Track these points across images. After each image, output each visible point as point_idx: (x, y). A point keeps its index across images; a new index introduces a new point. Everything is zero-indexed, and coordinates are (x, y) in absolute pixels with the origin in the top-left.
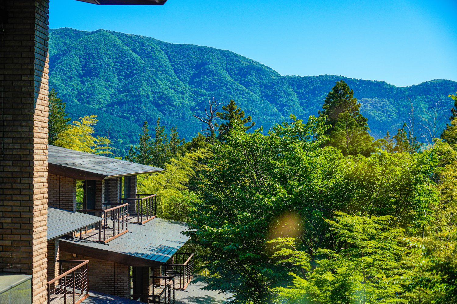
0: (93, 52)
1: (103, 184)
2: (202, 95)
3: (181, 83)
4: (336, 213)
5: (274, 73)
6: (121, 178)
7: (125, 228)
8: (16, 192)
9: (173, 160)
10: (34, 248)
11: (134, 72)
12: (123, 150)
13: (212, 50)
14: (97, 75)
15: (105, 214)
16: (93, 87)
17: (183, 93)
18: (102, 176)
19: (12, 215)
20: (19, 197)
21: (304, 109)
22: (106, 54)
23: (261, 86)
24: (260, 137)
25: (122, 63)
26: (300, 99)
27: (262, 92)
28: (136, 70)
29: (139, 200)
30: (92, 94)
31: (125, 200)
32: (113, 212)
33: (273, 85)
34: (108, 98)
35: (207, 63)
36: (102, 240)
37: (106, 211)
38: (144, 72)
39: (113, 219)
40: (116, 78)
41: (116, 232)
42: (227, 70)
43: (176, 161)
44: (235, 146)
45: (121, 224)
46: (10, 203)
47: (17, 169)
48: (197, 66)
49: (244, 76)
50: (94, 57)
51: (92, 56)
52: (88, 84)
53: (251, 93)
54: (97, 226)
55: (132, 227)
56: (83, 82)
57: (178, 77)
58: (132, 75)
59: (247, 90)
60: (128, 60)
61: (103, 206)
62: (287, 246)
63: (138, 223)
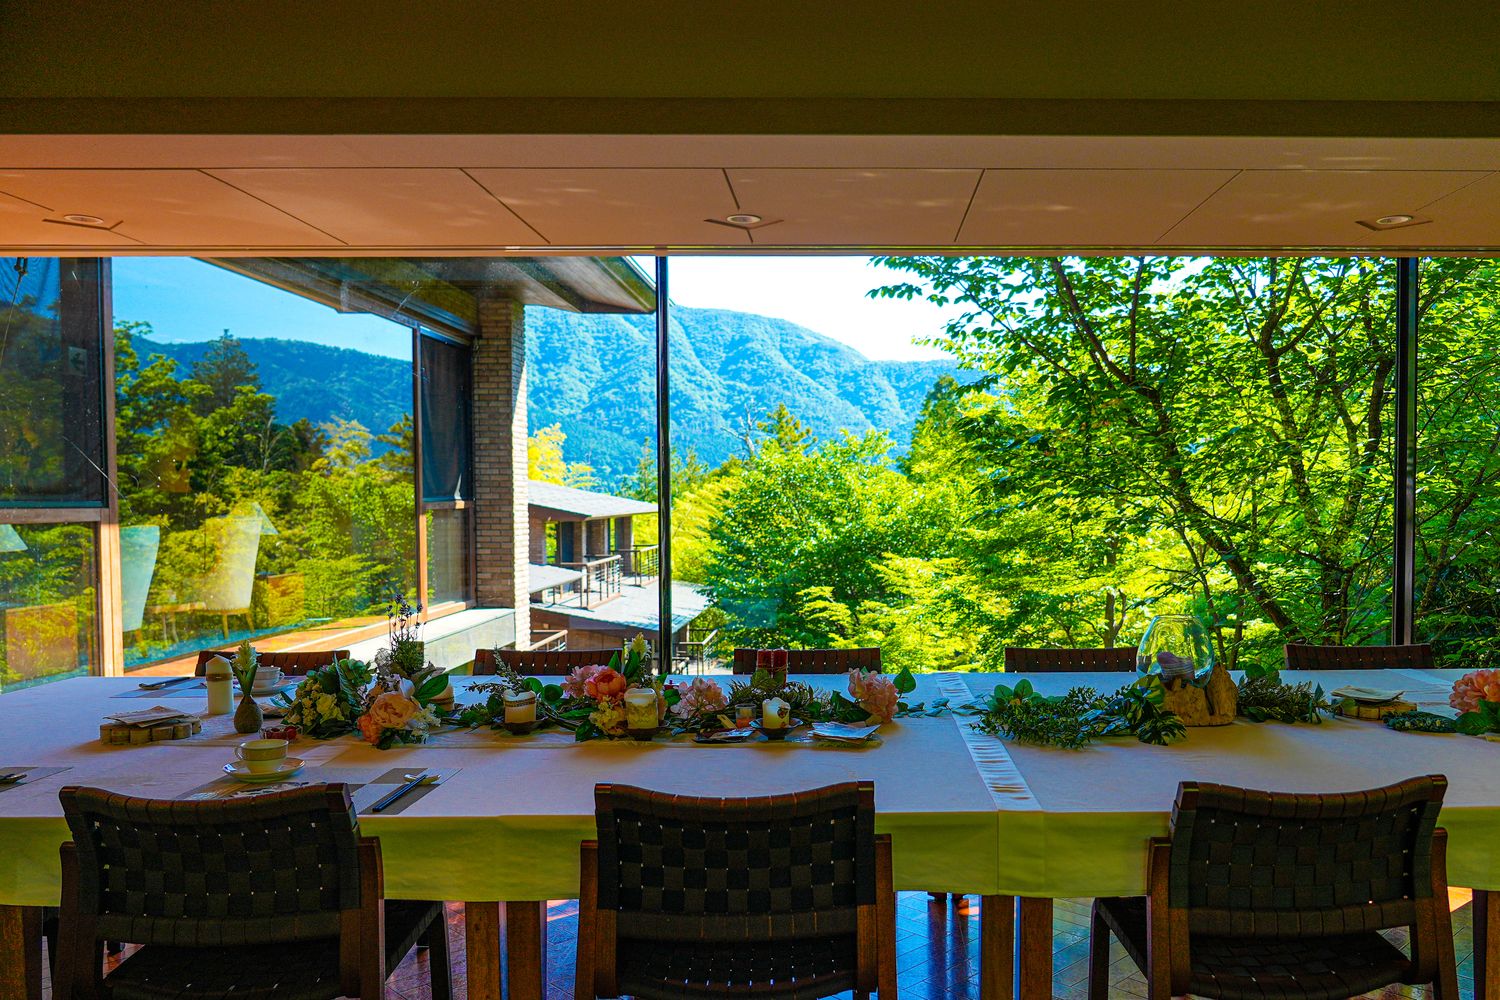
0: (559, 321)
1: (584, 528)
2: (741, 392)
3: (707, 372)
5: (859, 356)
6: (609, 520)
7: (616, 591)
9: (686, 493)
11: (629, 355)
12: (613, 484)
13: (756, 318)
14: (566, 360)
15: (588, 568)
16: (560, 380)
17: (709, 389)
18: (584, 516)
21: (907, 414)
22: (580, 324)
23: (837, 377)
25: (607, 339)
26: (901, 398)
27: (839, 386)
28: (631, 351)
29: (635, 552)
30: (561, 392)
31: (616, 552)
32: (599, 568)
33: (857, 374)
34: (585, 398)
35: (747, 340)
36: (584, 605)
37: (589, 564)
38: (645, 354)
39: (600, 579)
40: (598, 364)
41: (604, 595)
42: (782, 350)
43: (692, 496)
45: (610, 586)
48: (732, 345)
49: (809, 360)
50: (560, 330)
51: (557, 327)
52: (551, 375)
53: (822, 388)
54: (575, 586)
55: (625, 590)
56: (543, 372)
57: (702, 363)
58: (625, 359)
59: (814, 384)
60: (617, 335)
61: (584, 561)
62: (822, 597)
63: (636, 585)
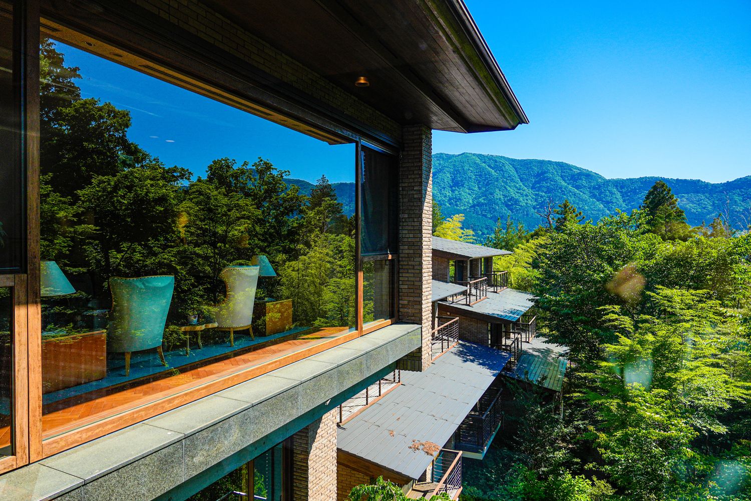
0: (460, 169)
1: (469, 263)
2: (542, 197)
3: (525, 188)
4: (657, 286)
5: (601, 177)
6: (481, 259)
7: (485, 295)
8: (411, 267)
9: (520, 245)
10: (423, 306)
11: (490, 182)
12: (482, 239)
13: (550, 162)
14: (463, 185)
15: (470, 284)
16: (460, 194)
17: (526, 195)
18: (469, 257)
19: (408, 283)
20: (412, 271)
21: (626, 205)
22: (469, 170)
23: (589, 188)
24: (590, 227)
25: (480, 176)
26: (623, 197)
27: (590, 193)
28: (490, 180)
29: (494, 275)
30: (460, 199)
31: (485, 275)
32: (476, 284)
33: (600, 186)
34: (471, 202)
35: (545, 173)
36: (468, 303)
37: (471, 282)
38: (497, 181)
39: (476, 288)
40: (477, 187)
41: (478, 298)
42: (562, 176)
43: (523, 247)
44: (570, 234)
45: (481, 292)
46: (407, 275)
47: (411, 252)
48: (538, 175)
49: (575, 180)
50: (460, 173)
51: (459, 172)
52: (456, 192)
53: (581, 193)
54: (464, 293)
55: (490, 295)
56: (453, 191)
57: (523, 184)
58: (488, 184)
59: (578, 192)
60: (485, 173)
61: (469, 279)
62: (613, 312)
63: (494, 292)
